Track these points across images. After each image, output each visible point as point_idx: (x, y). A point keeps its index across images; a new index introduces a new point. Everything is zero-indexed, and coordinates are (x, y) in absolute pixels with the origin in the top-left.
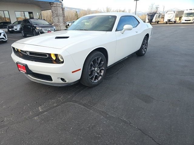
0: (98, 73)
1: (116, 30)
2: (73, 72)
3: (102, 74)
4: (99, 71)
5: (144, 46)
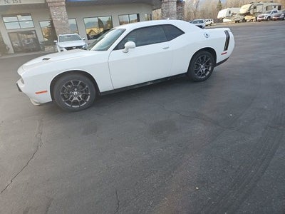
0: (79, 98)
1: (116, 48)
2: (37, 93)
3: (88, 100)
4: (80, 96)
5: (202, 66)
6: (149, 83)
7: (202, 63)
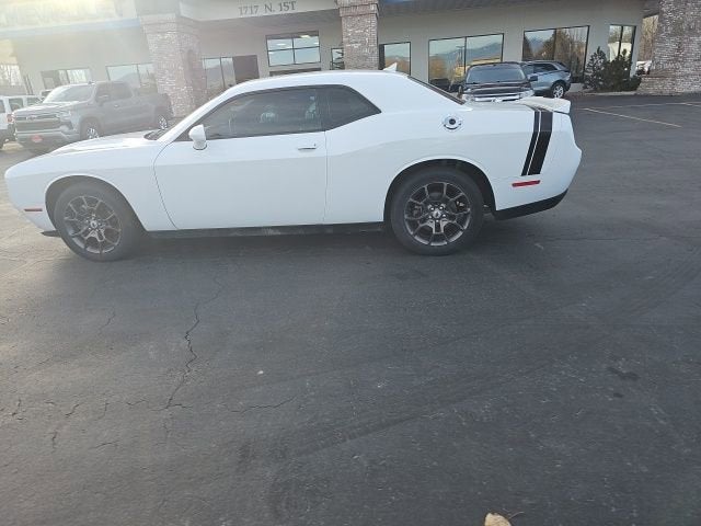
2: (26, 210)
5: (437, 212)
6: (271, 232)
7: (436, 204)
